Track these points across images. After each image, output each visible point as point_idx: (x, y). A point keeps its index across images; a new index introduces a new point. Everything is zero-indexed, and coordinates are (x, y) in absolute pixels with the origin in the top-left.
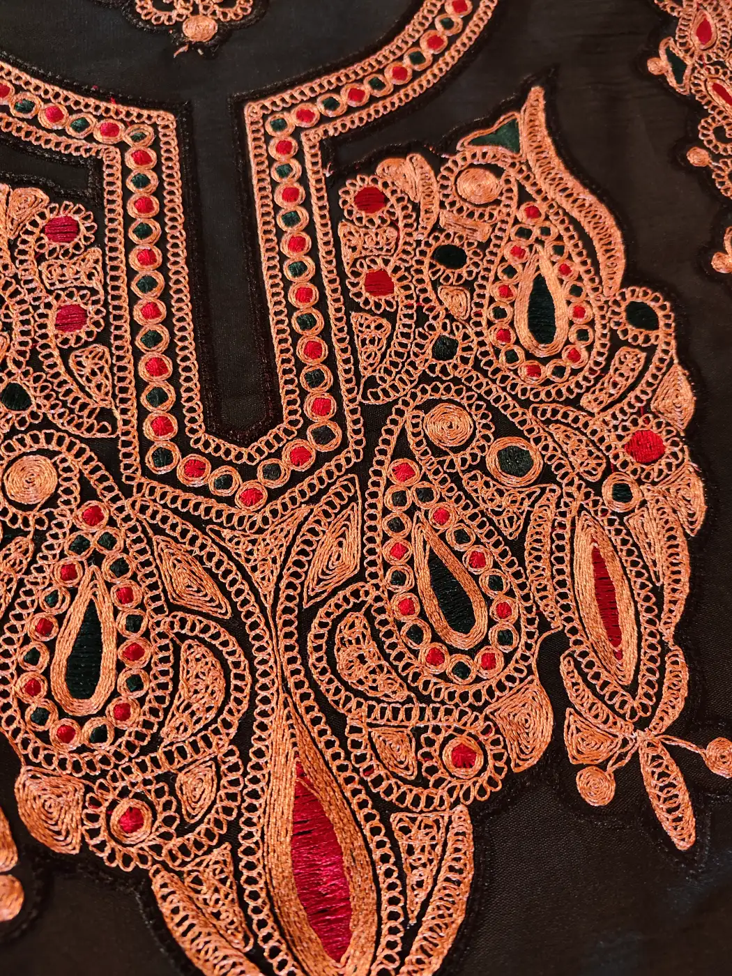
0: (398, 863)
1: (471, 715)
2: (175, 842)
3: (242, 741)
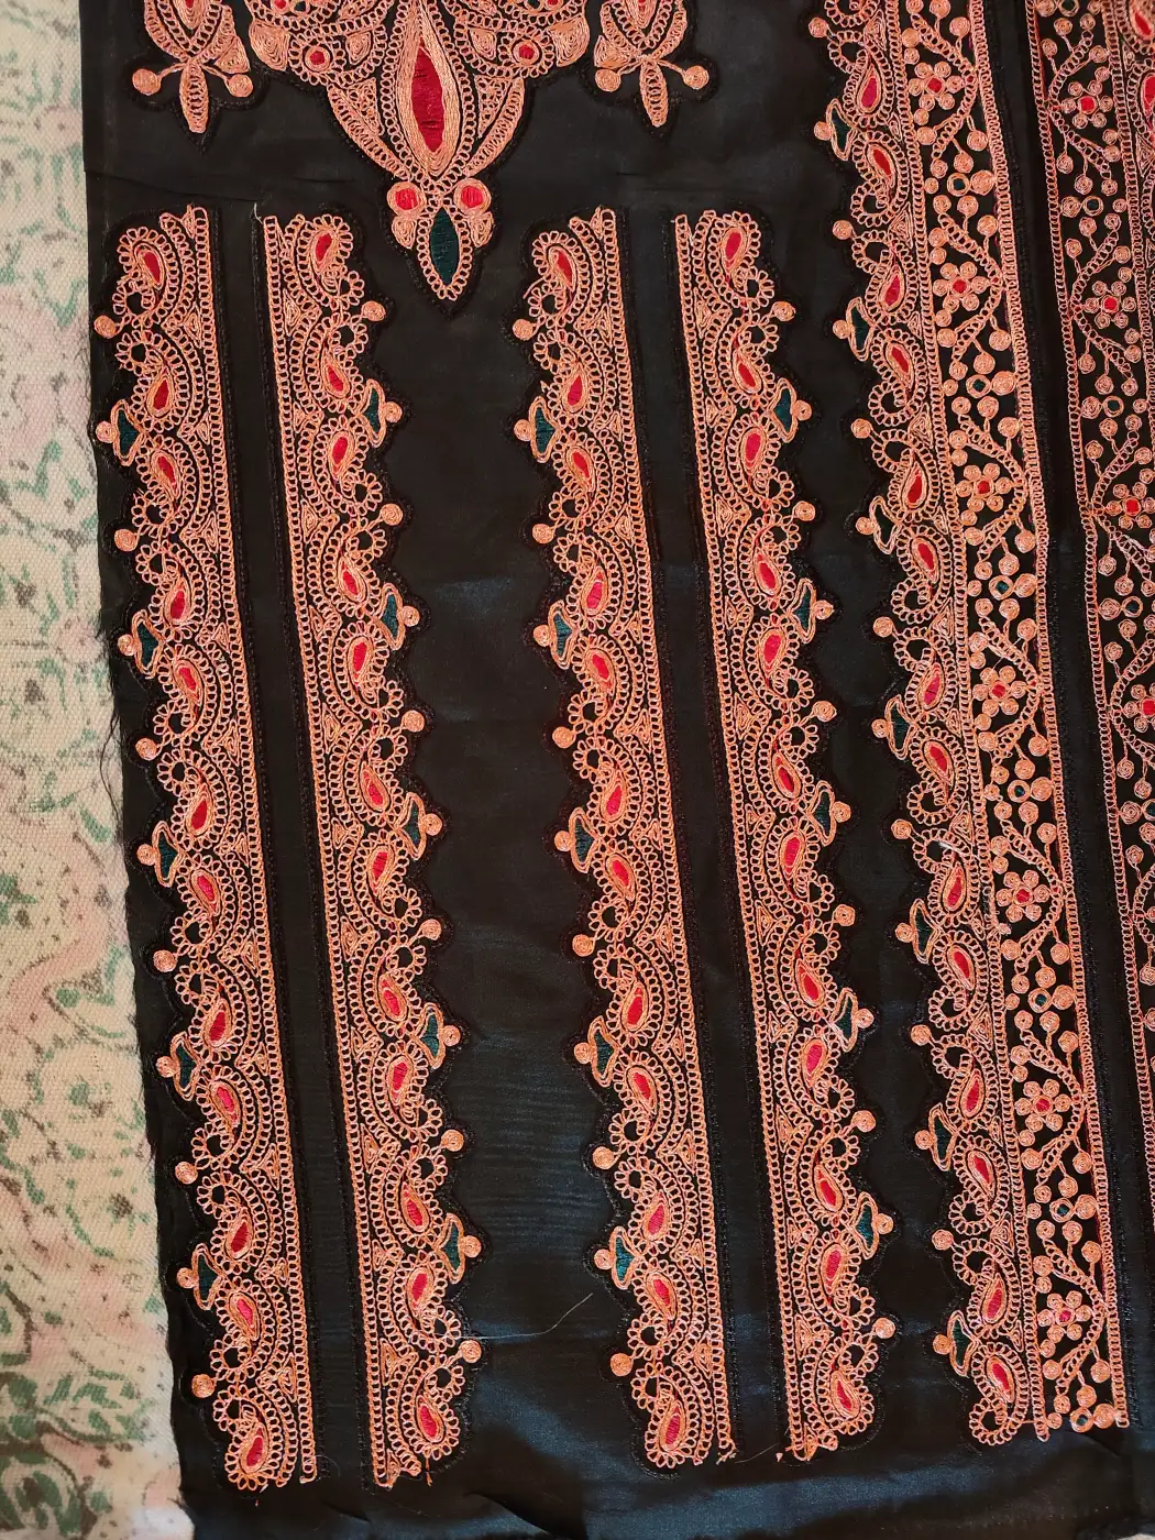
0: (476, 103)
1: (536, 30)
2: (342, 75)
3: (389, 22)
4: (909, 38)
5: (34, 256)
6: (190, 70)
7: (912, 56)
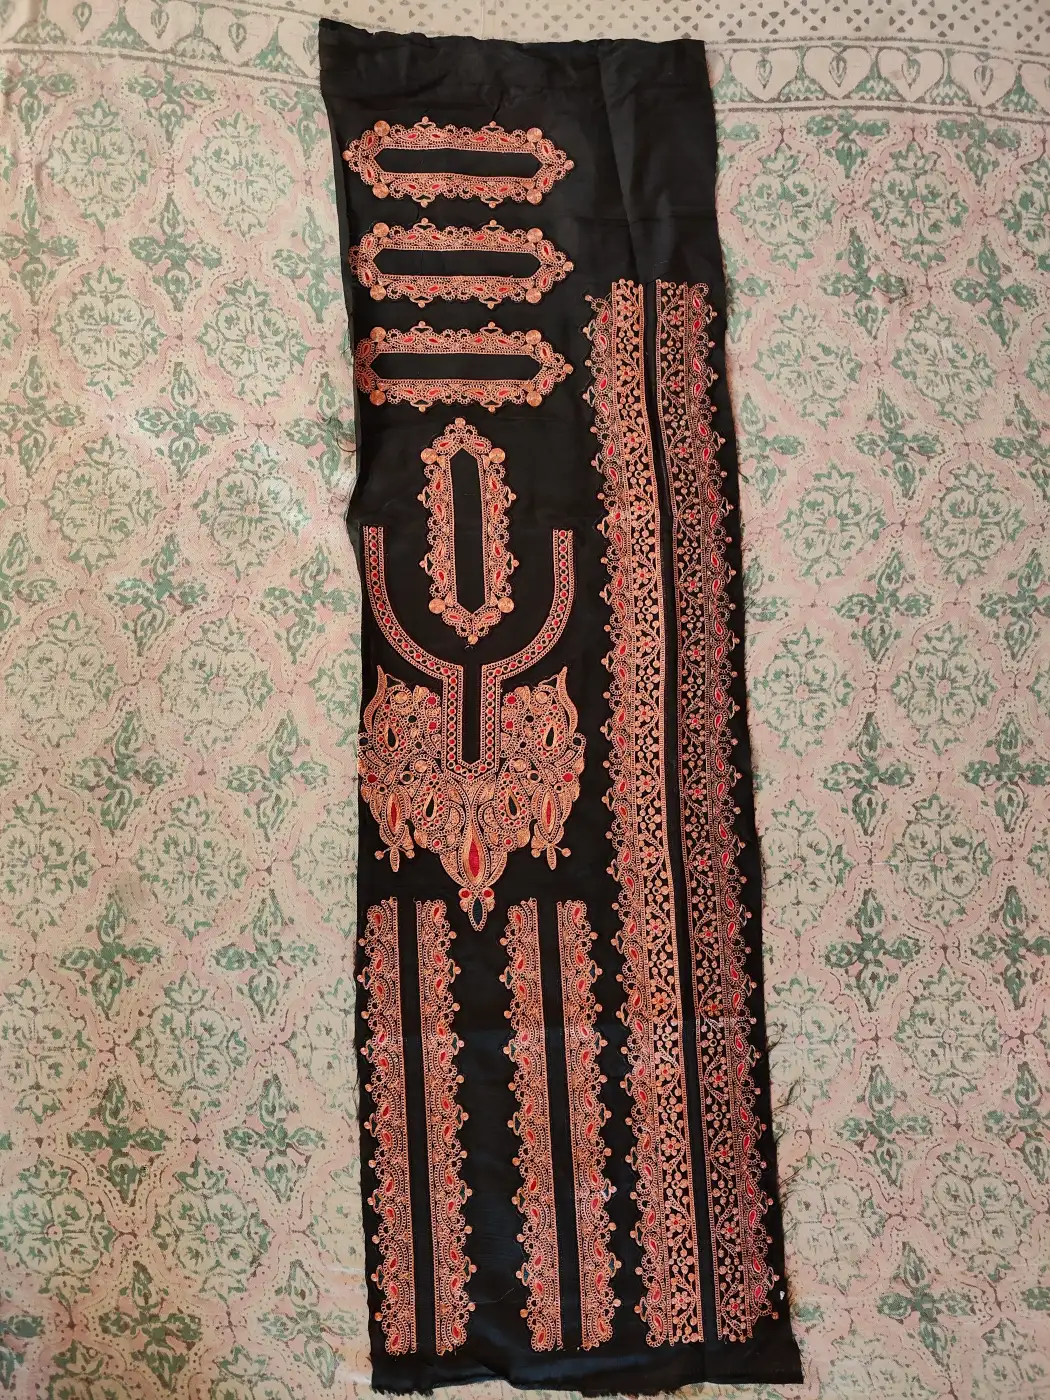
0: (490, 861)
1: (512, 834)
2: (445, 850)
3: (462, 831)
4: (641, 837)
5: (337, 912)
6: (394, 851)
7: (642, 844)
